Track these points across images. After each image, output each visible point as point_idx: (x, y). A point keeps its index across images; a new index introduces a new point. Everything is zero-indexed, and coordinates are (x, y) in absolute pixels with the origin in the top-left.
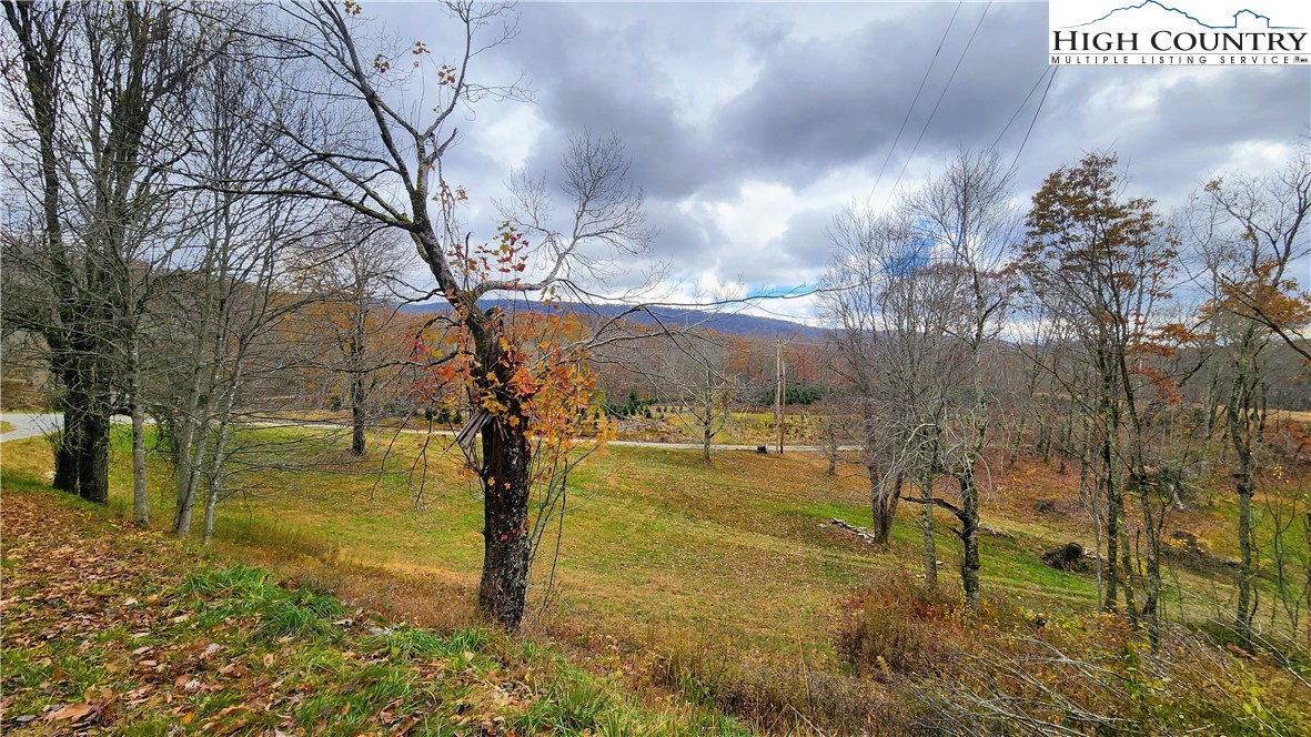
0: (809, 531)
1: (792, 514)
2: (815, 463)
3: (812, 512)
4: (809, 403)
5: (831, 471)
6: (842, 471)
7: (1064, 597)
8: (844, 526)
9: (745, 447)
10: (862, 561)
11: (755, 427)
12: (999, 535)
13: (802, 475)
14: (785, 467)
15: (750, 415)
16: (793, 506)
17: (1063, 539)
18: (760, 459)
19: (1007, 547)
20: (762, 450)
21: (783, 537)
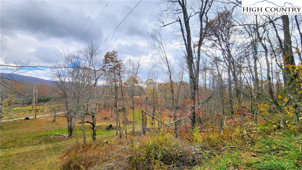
1: (40, 136)
3: (48, 134)
5: (54, 121)
6: (57, 120)
7: (110, 135)
8: (59, 135)
10: (65, 143)
13: (44, 124)
14: (37, 122)
16: (40, 134)
17: (109, 124)
18: (26, 122)
19: (99, 129)
20: (27, 119)
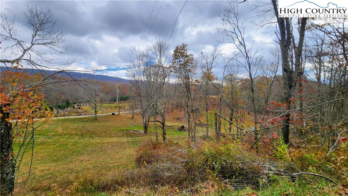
0: (128, 134)
1: (123, 130)
2: (129, 116)
3: (128, 129)
4: (126, 100)
5: (133, 117)
6: (135, 117)
7: (182, 137)
8: (137, 131)
9: (108, 114)
10: (141, 139)
11: (111, 108)
12: (170, 126)
13: (125, 120)
14: (120, 118)
15: (109, 104)
16: (123, 128)
17: (181, 125)
18: (113, 117)
19: (171, 129)
20: (113, 114)
21: (121, 137)
